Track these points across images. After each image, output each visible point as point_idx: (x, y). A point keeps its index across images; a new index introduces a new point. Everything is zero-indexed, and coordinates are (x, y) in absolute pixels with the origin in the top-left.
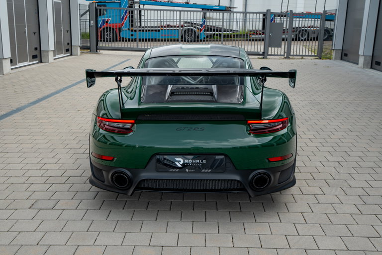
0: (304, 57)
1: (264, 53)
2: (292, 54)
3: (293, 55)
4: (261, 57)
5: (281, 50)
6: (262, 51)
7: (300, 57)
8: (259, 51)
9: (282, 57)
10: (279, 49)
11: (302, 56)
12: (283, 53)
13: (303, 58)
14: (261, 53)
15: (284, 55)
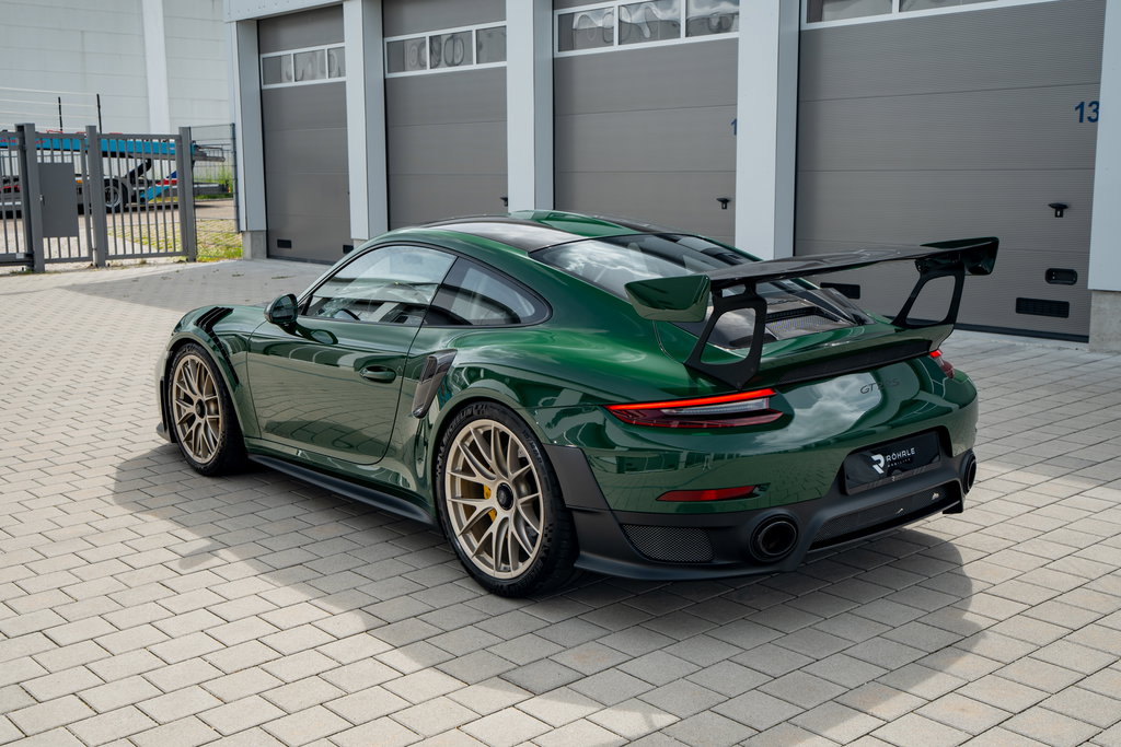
0: (148, 260)
1: (27, 255)
2: (111, 251)
3: (117, 257)
4: (19, 268)
5: (80, 244)
6: (23, 249)
7: (139, 261)
8: (12, 250)
9: (88, 264)
10: (73, 240)
11: (142, 256)
12: (85, 254)
13: (144, 263)
14: (20, 257)
15: (89, 259)
